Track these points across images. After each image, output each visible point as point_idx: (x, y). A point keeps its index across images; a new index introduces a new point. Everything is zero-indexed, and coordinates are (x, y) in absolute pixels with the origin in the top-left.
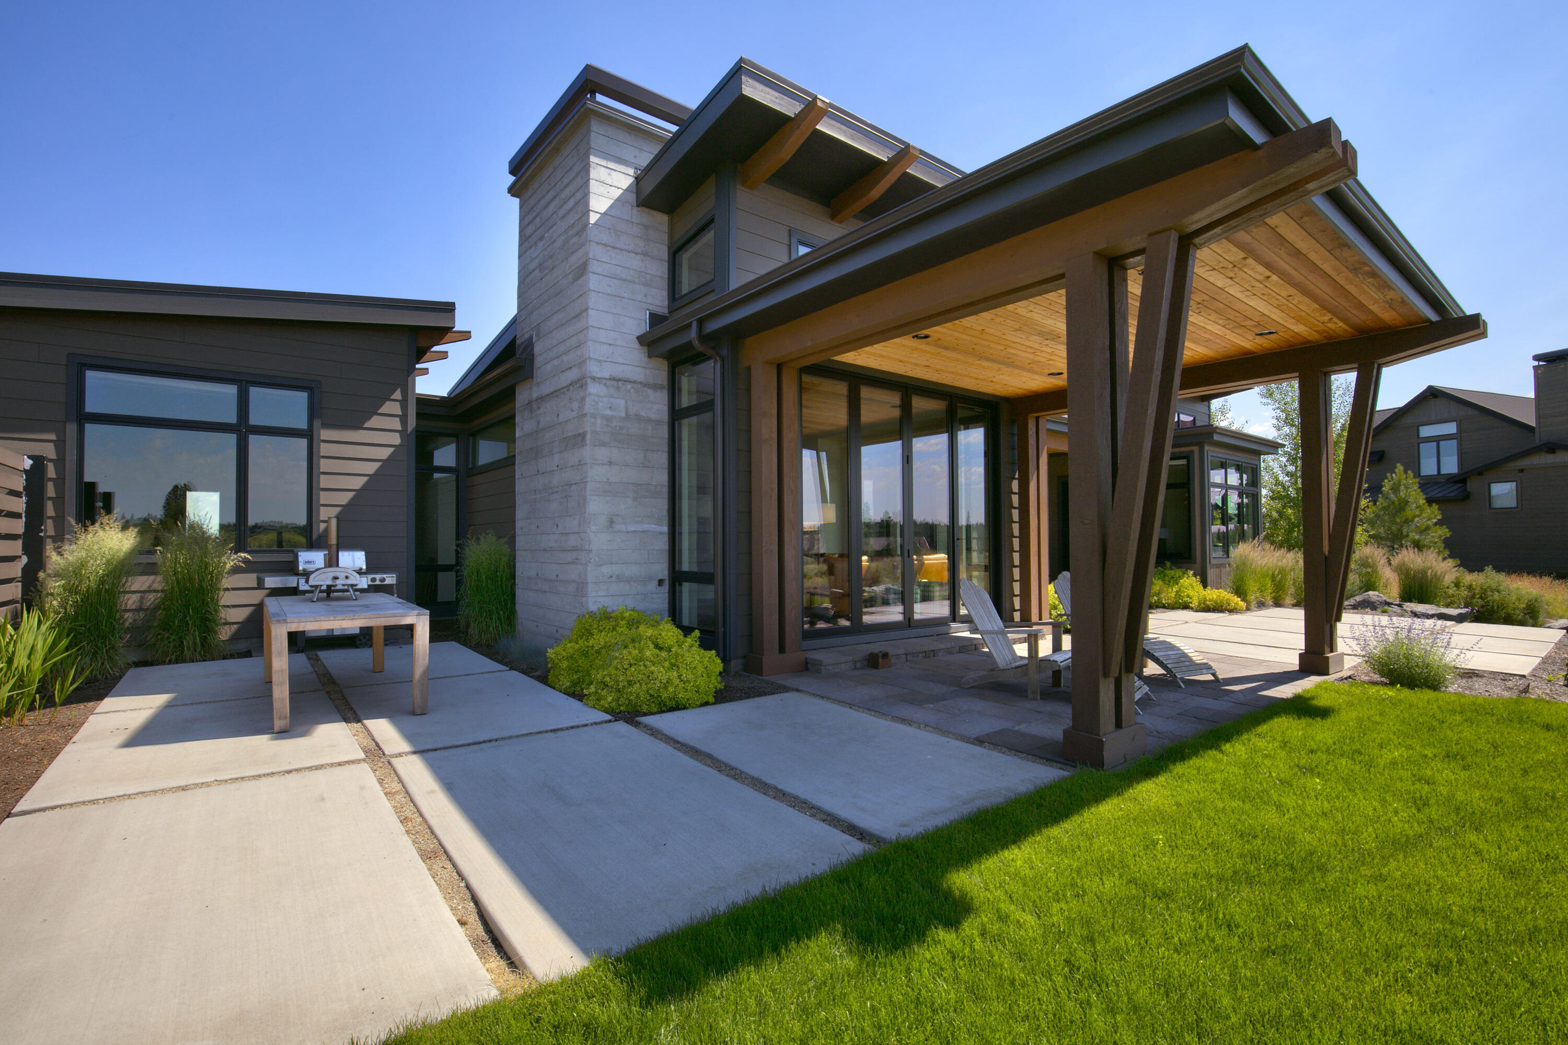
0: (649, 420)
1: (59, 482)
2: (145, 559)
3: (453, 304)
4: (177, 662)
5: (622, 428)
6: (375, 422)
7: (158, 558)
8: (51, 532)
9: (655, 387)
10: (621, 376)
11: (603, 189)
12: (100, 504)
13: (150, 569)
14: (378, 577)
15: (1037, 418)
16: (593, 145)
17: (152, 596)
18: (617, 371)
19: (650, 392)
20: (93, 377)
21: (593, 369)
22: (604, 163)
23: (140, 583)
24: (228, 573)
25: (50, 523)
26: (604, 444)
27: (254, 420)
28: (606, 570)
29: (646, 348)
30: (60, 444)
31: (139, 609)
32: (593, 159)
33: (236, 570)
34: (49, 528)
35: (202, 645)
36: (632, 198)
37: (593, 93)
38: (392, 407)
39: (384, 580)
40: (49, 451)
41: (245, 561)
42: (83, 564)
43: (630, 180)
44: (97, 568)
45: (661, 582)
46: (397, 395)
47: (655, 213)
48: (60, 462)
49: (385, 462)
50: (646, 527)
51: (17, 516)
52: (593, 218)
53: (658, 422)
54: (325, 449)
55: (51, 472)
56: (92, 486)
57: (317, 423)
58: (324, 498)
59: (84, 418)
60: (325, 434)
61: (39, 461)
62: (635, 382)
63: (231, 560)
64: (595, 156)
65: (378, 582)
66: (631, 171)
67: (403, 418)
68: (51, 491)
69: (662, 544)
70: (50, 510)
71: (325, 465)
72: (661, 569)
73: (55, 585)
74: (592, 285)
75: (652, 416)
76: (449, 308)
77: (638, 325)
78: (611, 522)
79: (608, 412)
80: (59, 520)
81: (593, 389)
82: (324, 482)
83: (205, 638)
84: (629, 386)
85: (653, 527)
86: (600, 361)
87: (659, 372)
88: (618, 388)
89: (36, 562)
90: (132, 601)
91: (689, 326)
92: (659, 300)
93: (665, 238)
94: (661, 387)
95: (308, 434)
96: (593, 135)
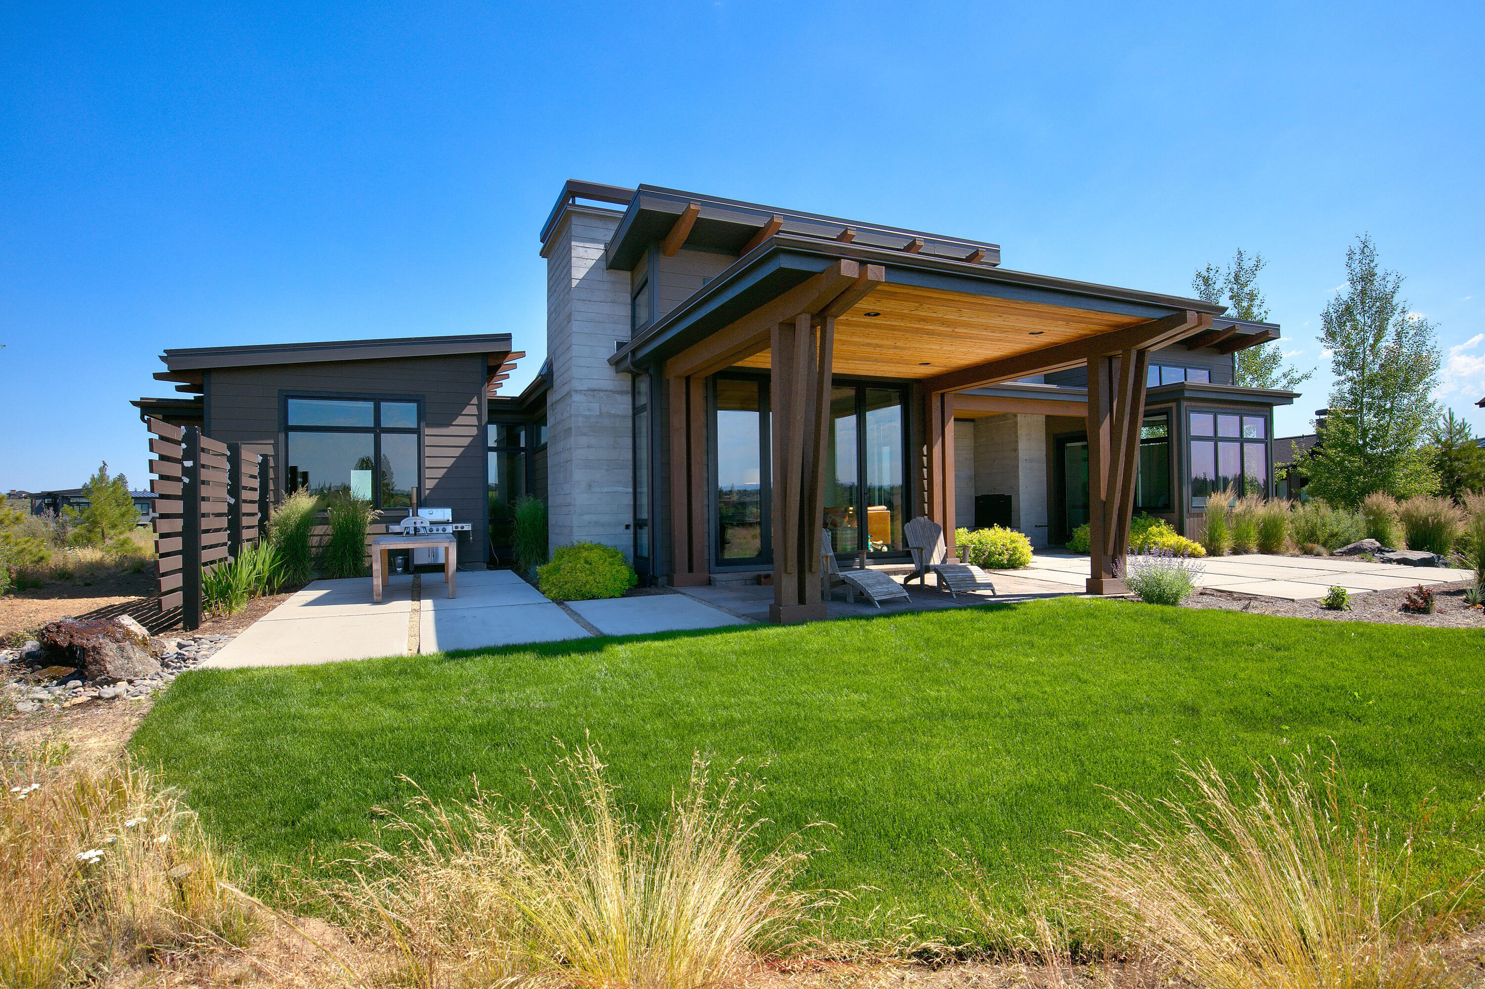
0: (615, 416)
1: (276, 469)
2: (321, 515)
3: (510, 335)
4: (340, 577)
5: (597, 422)
6: (460, 420)
7: (328, 514)
8: (272, 499)
9: (622, 393)
10: (596, 388)
11: (581, 263)
12: (300, 480)
13: (325, 521)
14: (459, 525)
15: (943, 396)
16: (573, 234)
17: (327, 538)
18: (594, 384)
19: (618, 396)
20: (293, 404)
21: (577, 385)
22: (581, 244)
23: (319, 530)
24: (370, 523)
25: (271, 493)
26: (585, 434)
27: (384, 425)
28: (587, 518)
29: (614, 367)
30: (276, 446)
31: (318, 547)
32: (573, 243)
33: (374, 522)
34: (271, 497)
35: (355, 569)
36: (603, 265)
37: (574, 197)
38: (471, 409)
39: (463, 527)
40: (270, 450)
41: (380, 515)
42: (288, 517)
43: (601, 252)
44: (295, 519)
45: (627, 527)
46: (475, 401)
47: (621, 272)
48: (276, 457)
49: (467, 448)
50: (616, 489)
51: (255, 489)
52: (574, 283)
53: (625, 417)
54: (428, 441)
55: (272, 463)
56: (294, 469)
57: (423, 424)
58: (428, 473)
59: (289, 428)
60: (428, 431)
61: (265, 457)
62: (606, 391)
63: (370, 515)
64: (575, 241)
65: (459, 529)
66: (602, 246)
67: (479, 417)
68: (271, 474)
69: (629, 500)
70: (272, 487)
71: (428, 451)
72: (628, 518)
73: (274, 531)
74: (574, 329)
75: (619, 412)
76: (507, 338)
77: (609, 350)
78: (590, 486)
79: (587, 413)
80: (276, 491)
81: (576, 398)
82: (428, 462)
83: (356, 564)
84: (602, 394)
85: (620, 489)
86: (581, 379)
87: (625, 382)
88: (594, 396)
89: (265, 516)
90: (314, 541)
91: (627, 355)
92: (624, 333)
93: (629, 288)
94: (626, 392)
95: (417, 431)
96: (573, 227)
